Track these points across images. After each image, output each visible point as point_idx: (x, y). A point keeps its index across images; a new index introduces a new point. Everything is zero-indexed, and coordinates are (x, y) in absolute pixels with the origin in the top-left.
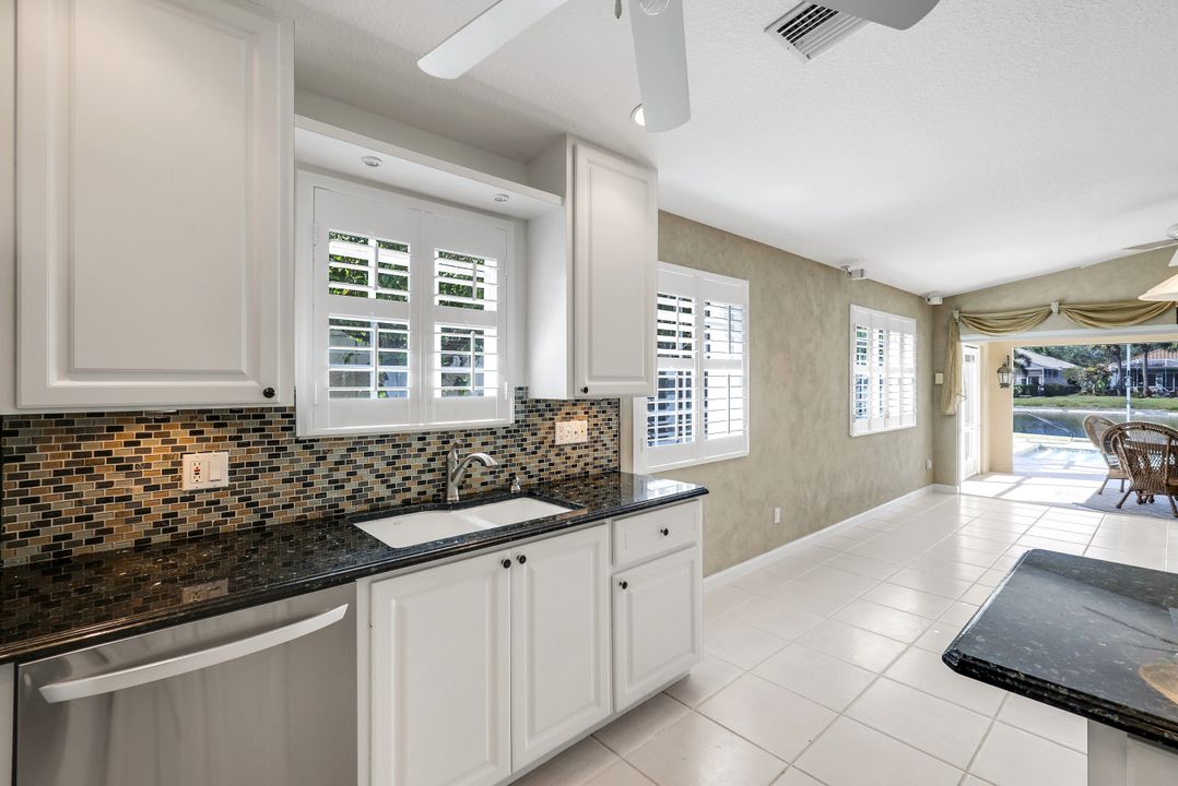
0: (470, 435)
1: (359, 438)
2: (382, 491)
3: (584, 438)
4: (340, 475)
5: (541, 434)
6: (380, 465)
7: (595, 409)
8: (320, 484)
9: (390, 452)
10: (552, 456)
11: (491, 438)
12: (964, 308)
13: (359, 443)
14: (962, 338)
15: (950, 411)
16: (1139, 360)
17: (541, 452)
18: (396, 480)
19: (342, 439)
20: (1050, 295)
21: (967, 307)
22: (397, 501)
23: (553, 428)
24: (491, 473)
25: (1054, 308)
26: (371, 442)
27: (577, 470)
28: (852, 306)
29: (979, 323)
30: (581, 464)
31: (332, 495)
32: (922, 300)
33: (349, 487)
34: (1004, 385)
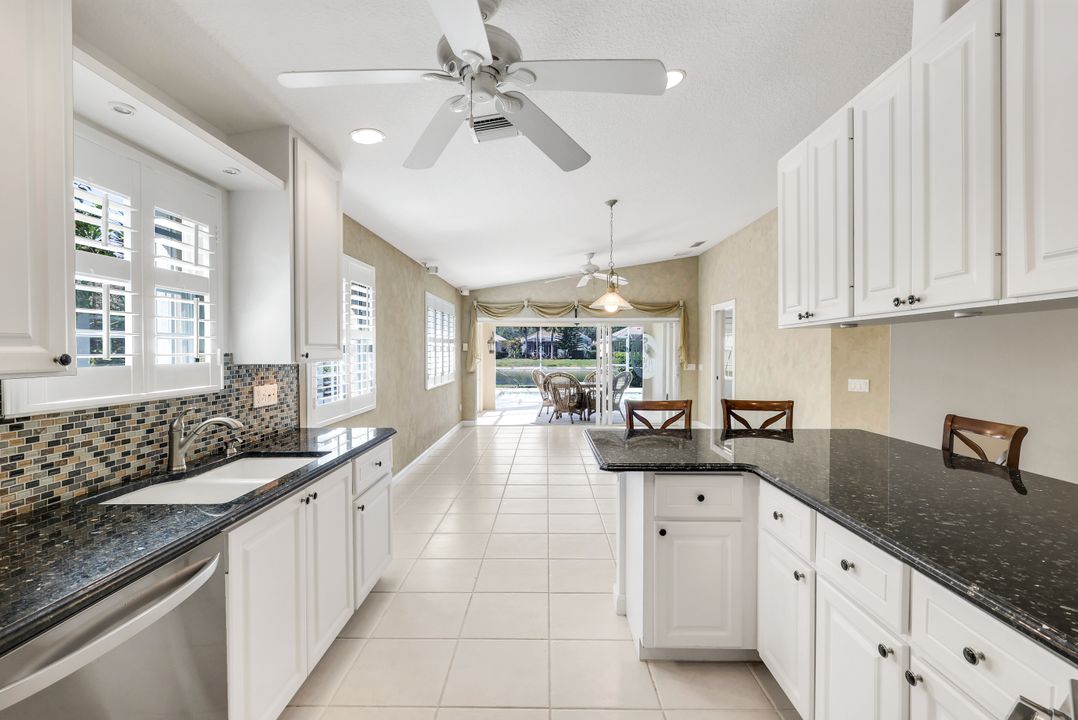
0: (184, 403)
1: (76, 412)
2: (100, 470)
3: (274, 401)
4: (54, 457)
5: (243, 398)
6: (99, 442)
7: (282, 373)
8: (31, 471)
9: (109, 426)
10: (250, 419)
11: (203, 405)
12: (480, 300)
13: (76, 419)
14: (479, 319)
15: (472, 370)
16: (534, 336)
17: (243, 415)
18: (115, 457)
19: (57, 415)
20: (522, 296)
21: (482, 299)
22: (117, 479)
23: (252, 392)
24: (204, 440)
25: (526, 304)
26: (88, 417)
27: (270, 430)
28: (427, 293)
29: (488, 310)
30: (272, 425)
31: (46, 481)
32: (458, 291)
33: (65, 470)
34: (491, 352)
